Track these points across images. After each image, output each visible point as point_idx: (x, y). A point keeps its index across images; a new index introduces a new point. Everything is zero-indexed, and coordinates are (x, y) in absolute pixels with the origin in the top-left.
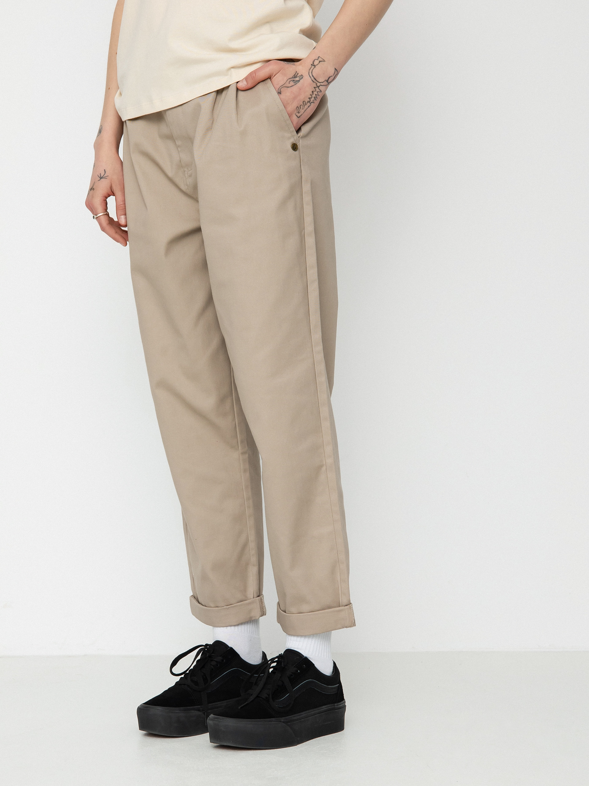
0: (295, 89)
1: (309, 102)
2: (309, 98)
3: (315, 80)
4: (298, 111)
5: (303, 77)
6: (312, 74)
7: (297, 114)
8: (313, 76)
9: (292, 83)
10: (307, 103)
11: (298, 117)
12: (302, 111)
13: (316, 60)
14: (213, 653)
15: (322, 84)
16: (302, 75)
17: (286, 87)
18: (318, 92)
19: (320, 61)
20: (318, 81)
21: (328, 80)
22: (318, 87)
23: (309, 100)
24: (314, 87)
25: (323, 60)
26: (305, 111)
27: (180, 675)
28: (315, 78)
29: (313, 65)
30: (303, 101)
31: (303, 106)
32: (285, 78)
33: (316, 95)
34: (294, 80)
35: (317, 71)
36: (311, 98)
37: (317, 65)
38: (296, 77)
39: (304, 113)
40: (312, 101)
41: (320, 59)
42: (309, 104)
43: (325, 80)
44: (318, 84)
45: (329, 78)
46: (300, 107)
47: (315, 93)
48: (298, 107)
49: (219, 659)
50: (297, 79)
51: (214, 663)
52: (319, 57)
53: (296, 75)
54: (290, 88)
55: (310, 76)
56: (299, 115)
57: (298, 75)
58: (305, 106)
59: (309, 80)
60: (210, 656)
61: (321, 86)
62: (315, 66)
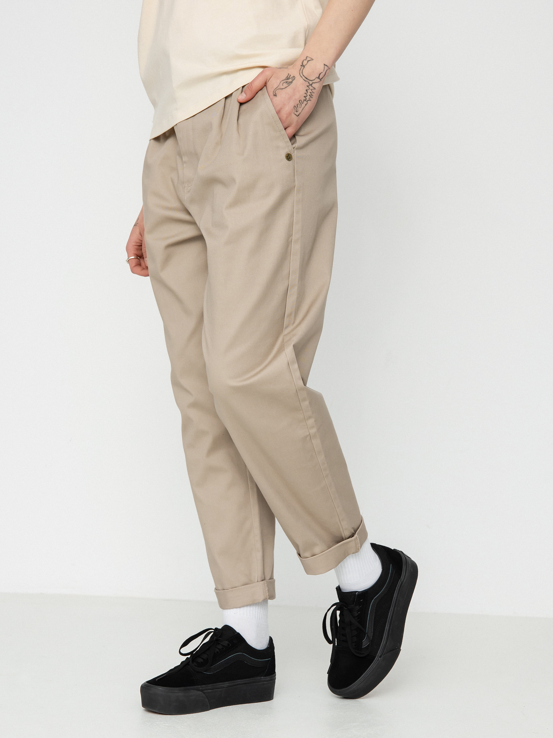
0: (289, 90)
1: (306, 100)
2: (305, 97)
3: (306, 79)
4: (296, 110)
5: (295, 78)
6: (303, 74)
7: (296, 113)
8: (304, 76)
9: (285, 85)
10: (304, 101)
11: (297, 116)
12: (300, 110)
13: (304, 61)
14: (220, 637)
15: (313, 81)
16: (294, 76)
17: (280, 89)
18: (312, 89)
19: (308, 61)
20: (309, 80)
21: (319, 77)
22: (311, 85)
23: (305, 98)
24: (307, 86)
25: (311, 59)
26: (303, 109)
27: (187, 656)
28: (306, 77)
29: (303, 66)
30: (299, 101)
31: (300, 105)
32: (278, 81)
33: (310, 92)
34: (287, 82)
35: (306, 71)
36: (307, 96)
37: (306, 65)
38: (289, 79)
39: (302, 111)
40: (308, 99)
41: (308, 59)
42: (305, 102)
43: (316, 78)
44: (311, 82)
45: (320, 75)
46: (298, 106)
47: (309, 91)
48: (295, 106)
49: (226, 643)
50: (290, 80)
51: (220, 647)
52: (307, 57)
53: (288, 77)
54: (284, 89)
55: (301, 77)
56: (297, 113)
57: (290, 77)
58: (302, 105)
59: (301, 80)
60: (217, 640)
61: (313, 84)
62: (304, 66)
